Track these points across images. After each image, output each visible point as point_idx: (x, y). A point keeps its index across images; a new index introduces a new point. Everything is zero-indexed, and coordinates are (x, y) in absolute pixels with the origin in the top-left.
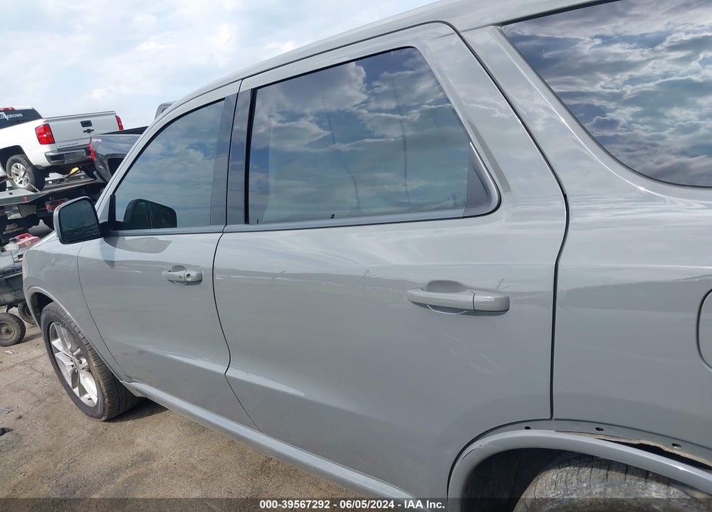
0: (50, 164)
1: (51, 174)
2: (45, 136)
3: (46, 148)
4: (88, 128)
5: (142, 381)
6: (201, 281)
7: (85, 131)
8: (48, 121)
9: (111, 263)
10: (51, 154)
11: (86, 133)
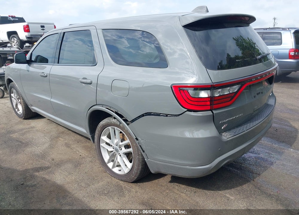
0: (26, 40)
1: (26, 44)
2: (27, 29)
3: (27, 34)
4: (43, 28)
5: (35, 107)
6: (47, 76)
7: (42, 29)
8: (28, 24)
9: (28, 71)
10: (28, 36)
11: (42, 30)
